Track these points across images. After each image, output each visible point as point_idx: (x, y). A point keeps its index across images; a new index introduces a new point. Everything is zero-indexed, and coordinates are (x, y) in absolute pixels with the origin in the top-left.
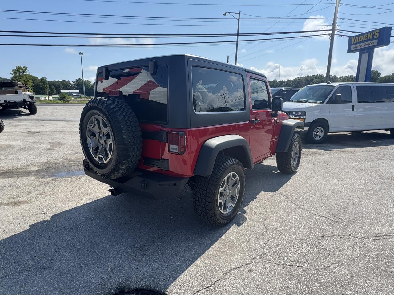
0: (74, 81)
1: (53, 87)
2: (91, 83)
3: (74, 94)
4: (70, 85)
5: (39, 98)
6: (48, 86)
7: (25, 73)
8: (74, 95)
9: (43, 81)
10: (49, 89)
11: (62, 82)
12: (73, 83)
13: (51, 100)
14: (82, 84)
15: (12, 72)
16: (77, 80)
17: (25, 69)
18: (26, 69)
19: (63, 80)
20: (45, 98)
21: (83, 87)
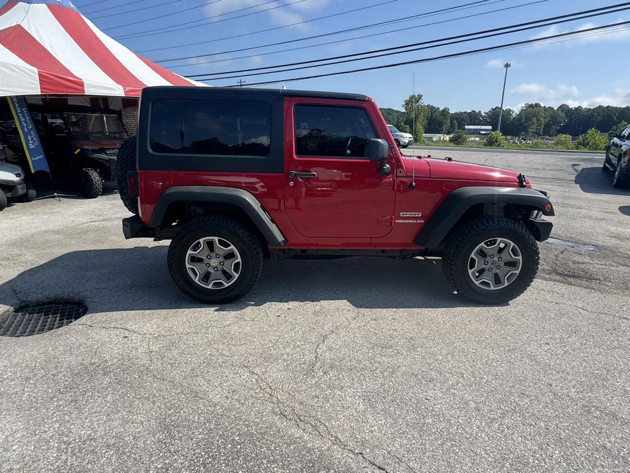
0: (487, 111)
1: (455, 121)
2: (513, 114)
3: (482, 132)
4: (481, 118)
5: (432, 138)
6: (449, 121)
7: (418, 104)
8: (483, 134)
9: (445, 112)
10: (449, 124)
11: (470, 114)
12: (485, 115)
13: (445, 141)
14: (499, 116)
15: (404, 104)
16: (494, 110)
17: (419, 99)
18: (420, 97)
19: (472, 111)
20: (440, 137)
21: (498, 120)
